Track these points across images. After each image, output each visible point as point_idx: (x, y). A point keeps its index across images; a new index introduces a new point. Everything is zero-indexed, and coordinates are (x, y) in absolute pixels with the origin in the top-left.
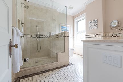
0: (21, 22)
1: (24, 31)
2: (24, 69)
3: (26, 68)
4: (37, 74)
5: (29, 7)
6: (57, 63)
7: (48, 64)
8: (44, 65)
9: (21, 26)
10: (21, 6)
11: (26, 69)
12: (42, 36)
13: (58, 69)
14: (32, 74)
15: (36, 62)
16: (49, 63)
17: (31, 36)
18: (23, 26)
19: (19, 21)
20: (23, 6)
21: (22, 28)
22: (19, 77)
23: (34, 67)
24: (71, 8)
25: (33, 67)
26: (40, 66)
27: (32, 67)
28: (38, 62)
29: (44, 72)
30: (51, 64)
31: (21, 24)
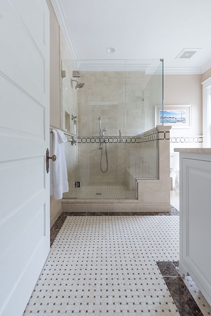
0: (71, 115)
1: (79, 131)
2: (73, 200)
3: (76, 198)
4: (93, 214)
5: (83, 84)
6: (136, 201)
7: (115, 201)
8: (106, 201)
9: (72, 122)
10: (72, 86)
11: (76, 200)
12: (111, 140)
13: (137, 215)
14: (84, 213)
15: (97, 194)
16: (119, 199)
17: (90, 139)
18: (75, 121)
19: (67, 115)
20: (75, 84)
21: (75, 125)
22: (66, 213)
23: (89, 200)
24: (188, 55)
25: (87, 200)
26: (100, 200)
27: (85, 200)
28: (100, 194)
29: (106, 214)
30: (121, 201)
31: (71, 119)
